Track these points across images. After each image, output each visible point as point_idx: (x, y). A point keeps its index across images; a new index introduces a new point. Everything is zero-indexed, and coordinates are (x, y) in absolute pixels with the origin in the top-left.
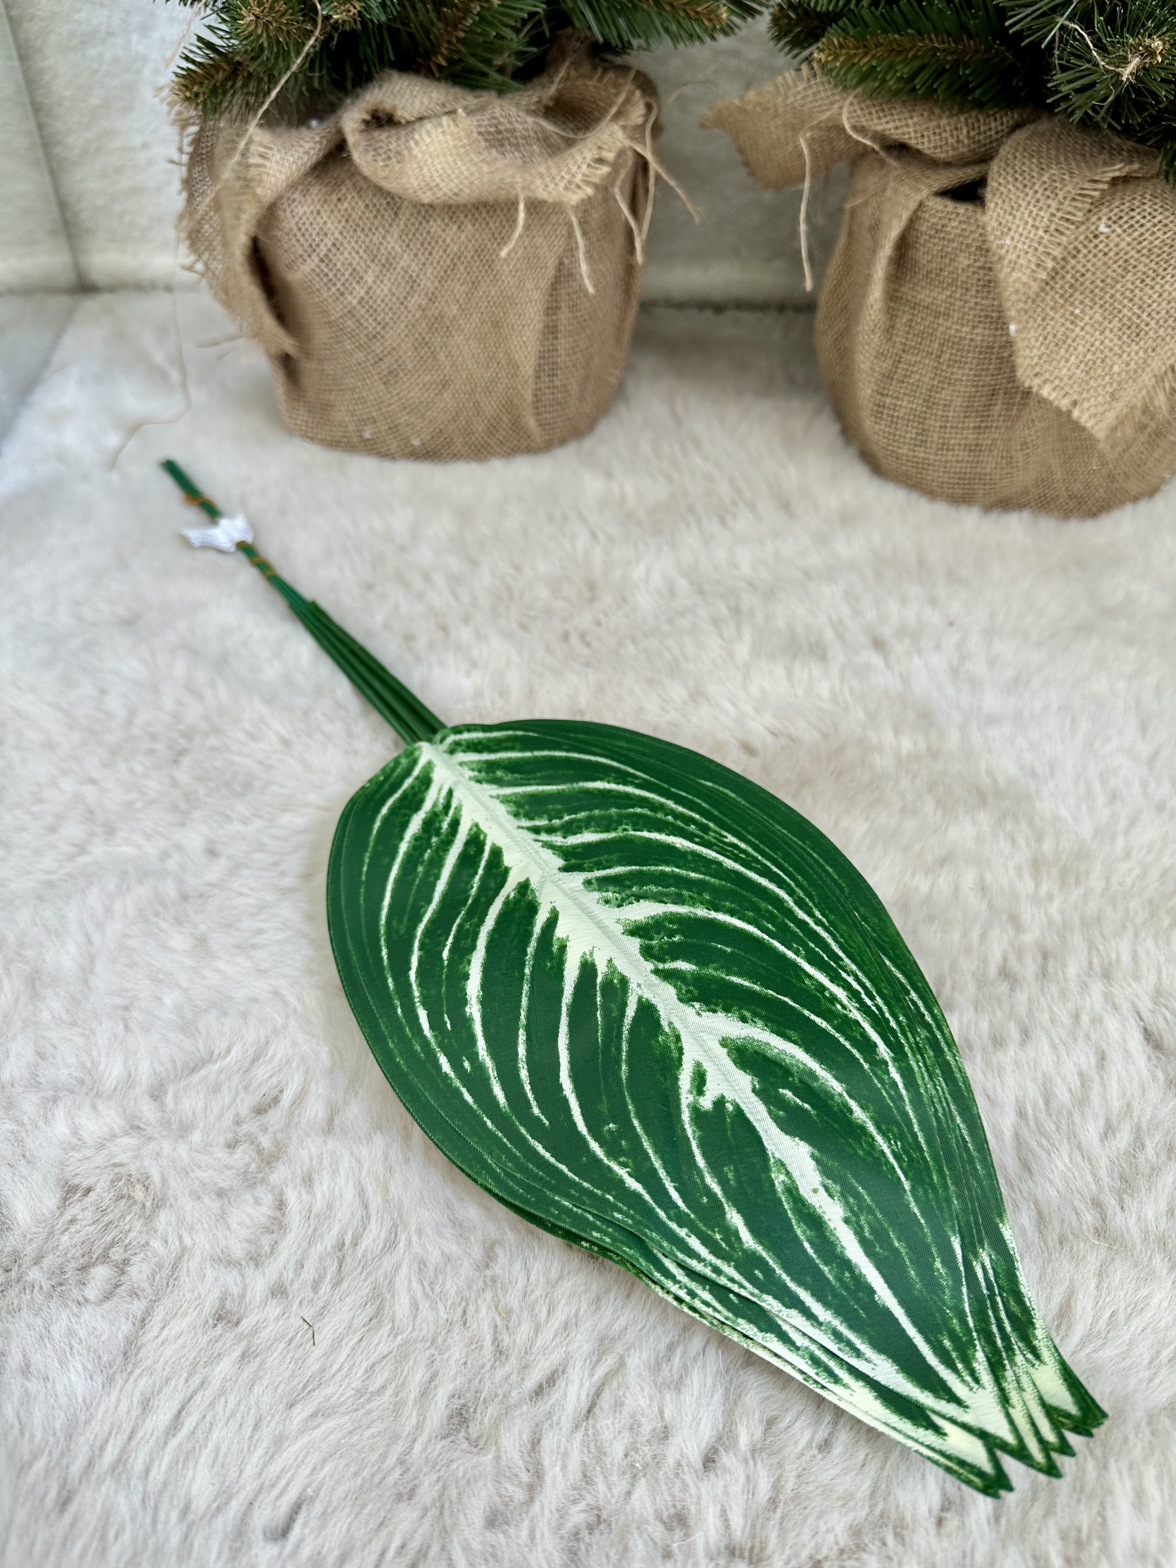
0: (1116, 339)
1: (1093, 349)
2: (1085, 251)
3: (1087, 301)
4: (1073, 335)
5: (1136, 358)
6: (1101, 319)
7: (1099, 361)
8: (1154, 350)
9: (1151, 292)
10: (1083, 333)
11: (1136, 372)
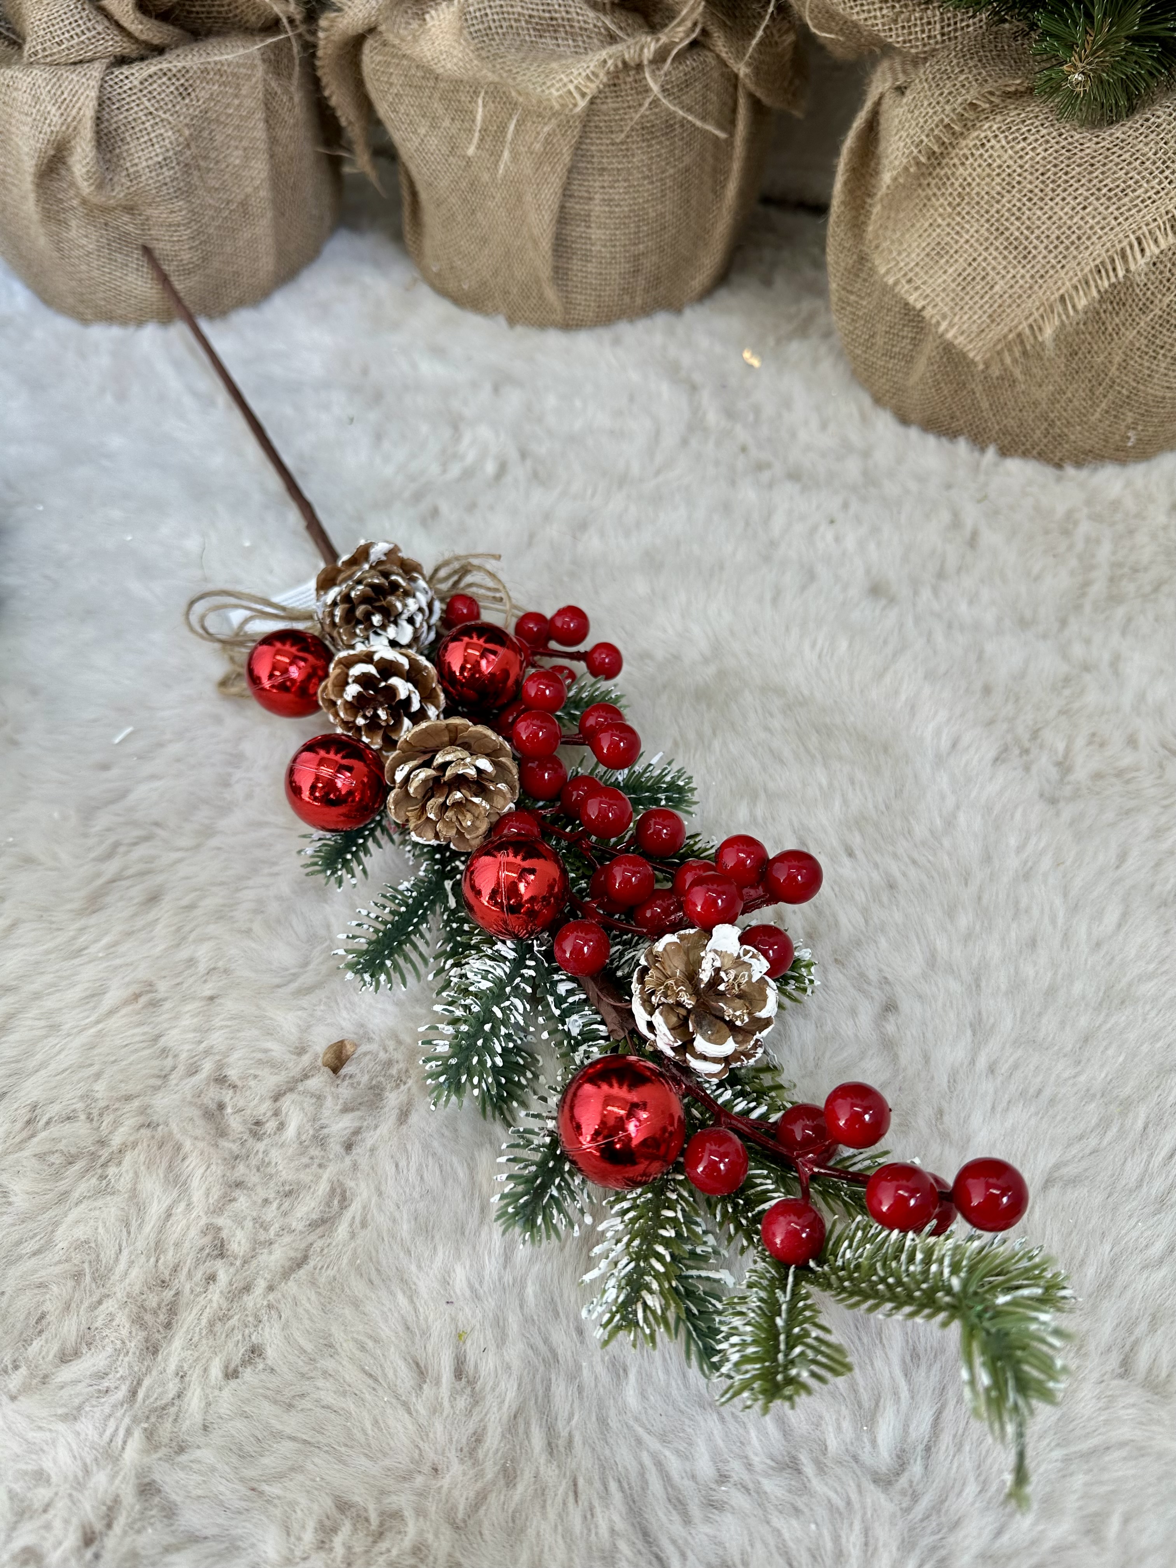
0: (1000, 258)
1: (975, 264)
2: (971, 160)
3: (973, 212)
4: (956, 247)
5: (1021, 282)
6: (986, 234)
7: (978, 279)
8: (1042, 277)
9: (1039, 213)
10: (967, 246)
11: (1020, 297)
